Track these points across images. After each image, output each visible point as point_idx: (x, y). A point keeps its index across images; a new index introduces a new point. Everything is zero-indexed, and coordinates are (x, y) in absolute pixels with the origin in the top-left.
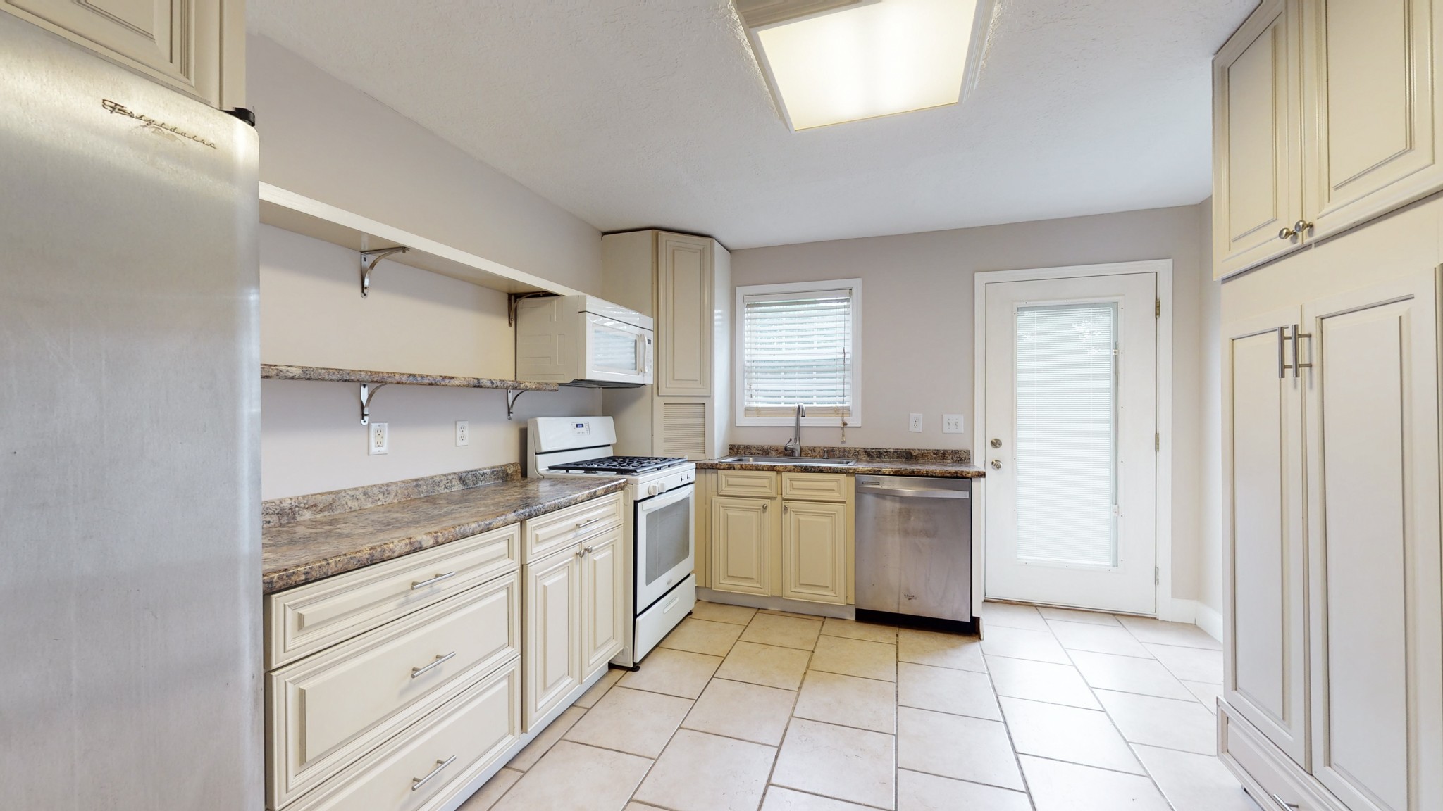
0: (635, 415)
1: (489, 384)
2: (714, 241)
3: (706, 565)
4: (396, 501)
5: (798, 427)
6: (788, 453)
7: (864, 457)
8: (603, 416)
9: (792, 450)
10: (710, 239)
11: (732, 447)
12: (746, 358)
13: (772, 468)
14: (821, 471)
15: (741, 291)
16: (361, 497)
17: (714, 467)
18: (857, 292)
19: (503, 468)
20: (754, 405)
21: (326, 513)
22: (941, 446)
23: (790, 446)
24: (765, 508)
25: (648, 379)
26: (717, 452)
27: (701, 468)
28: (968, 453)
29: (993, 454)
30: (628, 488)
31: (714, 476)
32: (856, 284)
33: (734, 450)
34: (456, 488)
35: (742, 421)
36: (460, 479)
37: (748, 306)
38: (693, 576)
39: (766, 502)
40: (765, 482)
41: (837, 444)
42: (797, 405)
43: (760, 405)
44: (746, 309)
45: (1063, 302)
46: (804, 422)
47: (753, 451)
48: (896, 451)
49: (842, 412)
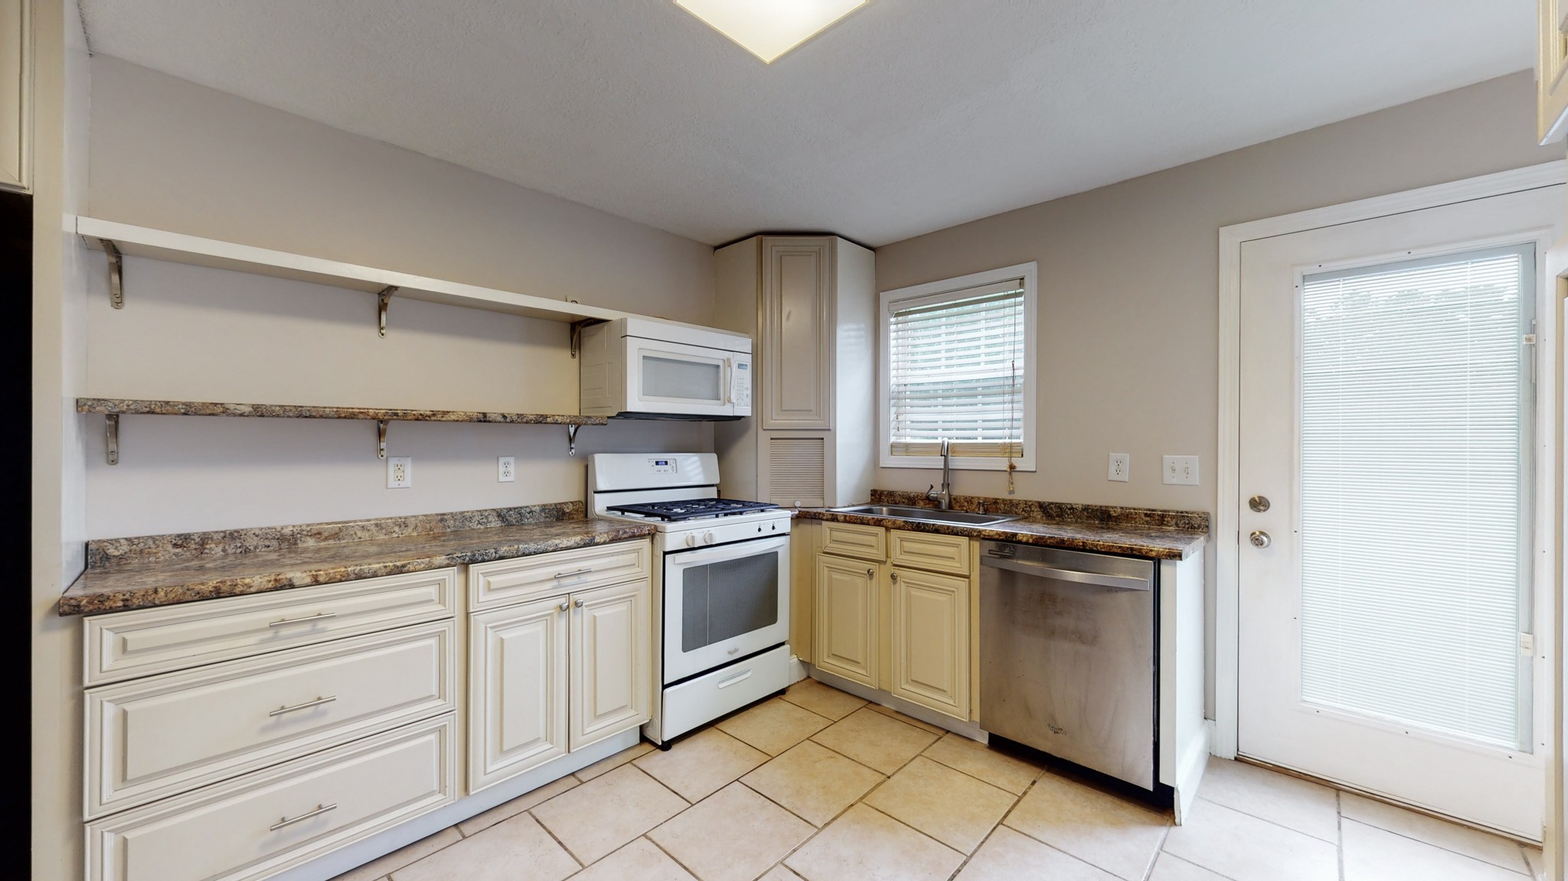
1: (500, 418)
2: (836, 239)
4: (415, 534)
5: (947, 470)
6: (932, 503)
7: (1037, 514)
9: (937, 502)
10: (831, 237)
11: (874, 493)
12: (893, 381)
13: (878, 523)
16: (373, 528)
17: (825, 518)
18: (1031, 283)
19: (558, 506)
20: (903, 440)
21: (331, 542)
23: (938, 495)
24: (871, 574)
25: (743, 410)
26: (842, 498)
27: (803, 517)
28: (1207, 517)
29: (1255, 521)
30: (658, 536)
31: (819, 527)
32: (1029, 270)
33: (874, 497)
34: (493, 525)
35: (887, 460)
36: (499, 515)
37: (898, 315)
38: (788, 645)
39: (872, 566)
40: (872, 540)
41: (1002, 494)
42: (948, 442)
43: (909, 440)
44: (893, 320)
45: (1403, 256)
46: (954, 464)
47: (898, 499)
48: (1086, 508)
49: (1009, 450)
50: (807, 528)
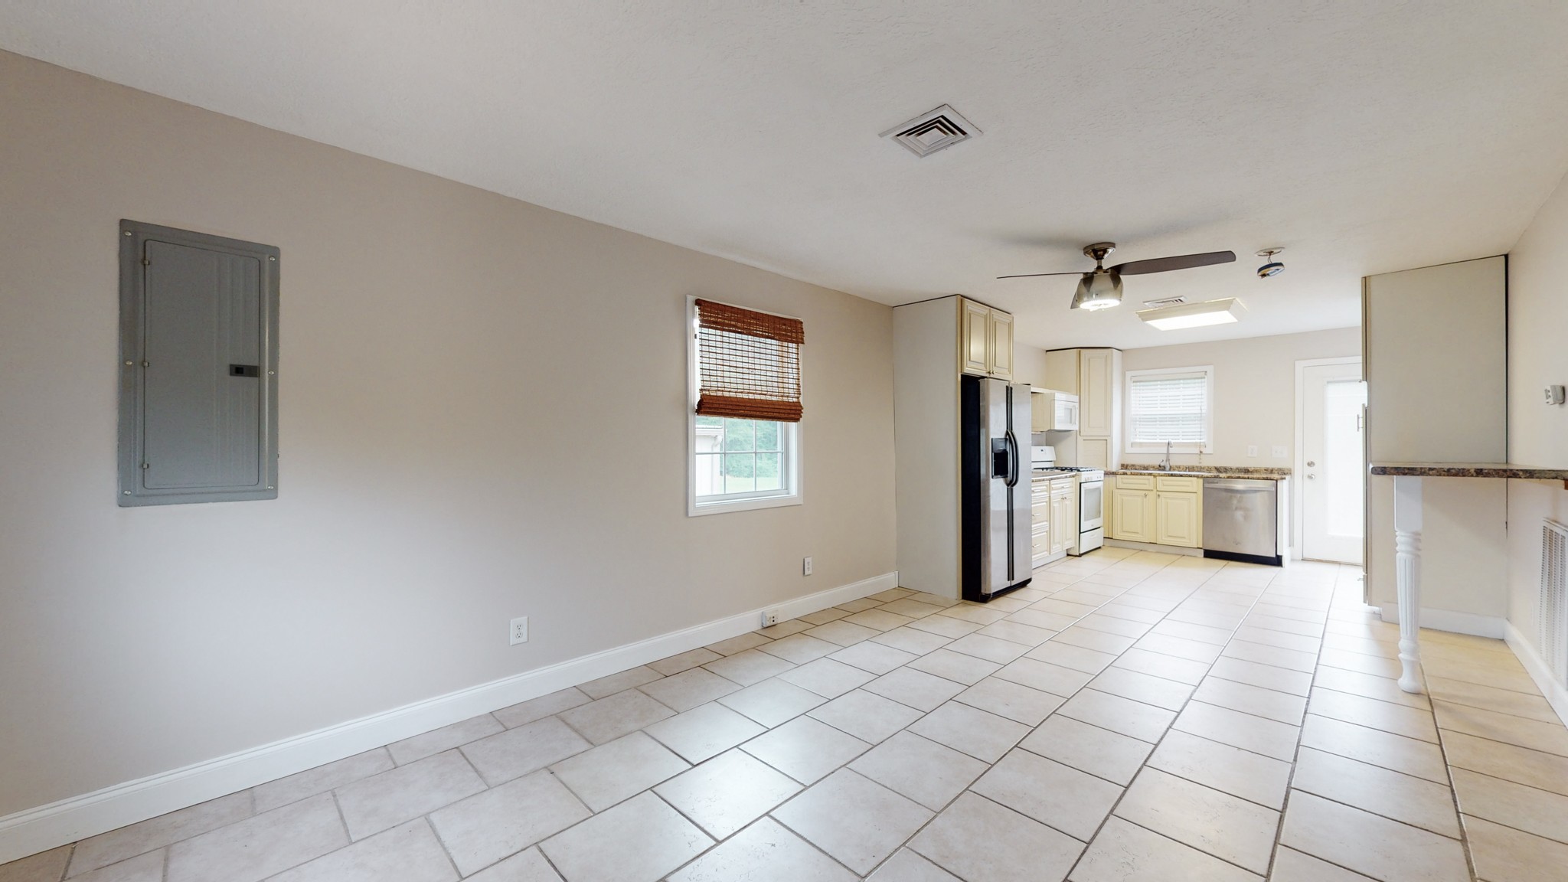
0: (1067, 446)
2: (1112, 353)
3: (1110, 523)
5: (1168, 454)
6: (1161, 468)
7: (1212, 470)
8: (1047, 445)
9: (1164, 467)
10: (1110, 349)
11: (1123, 465)
12: (1133, 413)
13: (1150, 474)
14: (1181, 476)
15: (1129, 374)
17: (1114, 473)
18: (1210, 374)
20: (1138, 441)
22: (1270, 466)
23: (1162, 464)
24: (1146, 496)
25: (1075, 427)
26: (1114, 467)
27: (1107, 474)
28: (1290, 470)
29: (1309, 470)
30: (1077, 477)
31: (1114, 478)
32: (1210, 369)
33: (1124, 466)
35: (1129, 450)
37: (1134, 382)
38: (1102, 529)
39: (1147, 492)
40: (1147, 482)
41: (1195, 463)
42: (1167, 441)
43: (1141, 441)
44: (1132, 384)
46: (1171, 450)
47: (1137, 467)
48: (1237, 469)
49: (1199, 445)
50: (1112, 478)
